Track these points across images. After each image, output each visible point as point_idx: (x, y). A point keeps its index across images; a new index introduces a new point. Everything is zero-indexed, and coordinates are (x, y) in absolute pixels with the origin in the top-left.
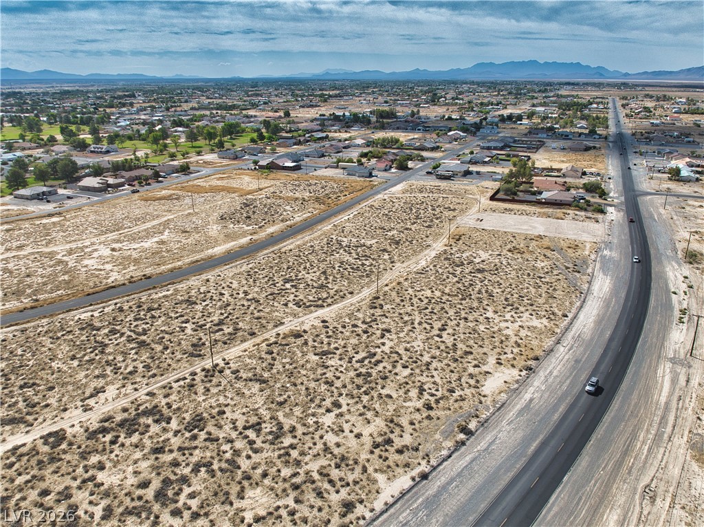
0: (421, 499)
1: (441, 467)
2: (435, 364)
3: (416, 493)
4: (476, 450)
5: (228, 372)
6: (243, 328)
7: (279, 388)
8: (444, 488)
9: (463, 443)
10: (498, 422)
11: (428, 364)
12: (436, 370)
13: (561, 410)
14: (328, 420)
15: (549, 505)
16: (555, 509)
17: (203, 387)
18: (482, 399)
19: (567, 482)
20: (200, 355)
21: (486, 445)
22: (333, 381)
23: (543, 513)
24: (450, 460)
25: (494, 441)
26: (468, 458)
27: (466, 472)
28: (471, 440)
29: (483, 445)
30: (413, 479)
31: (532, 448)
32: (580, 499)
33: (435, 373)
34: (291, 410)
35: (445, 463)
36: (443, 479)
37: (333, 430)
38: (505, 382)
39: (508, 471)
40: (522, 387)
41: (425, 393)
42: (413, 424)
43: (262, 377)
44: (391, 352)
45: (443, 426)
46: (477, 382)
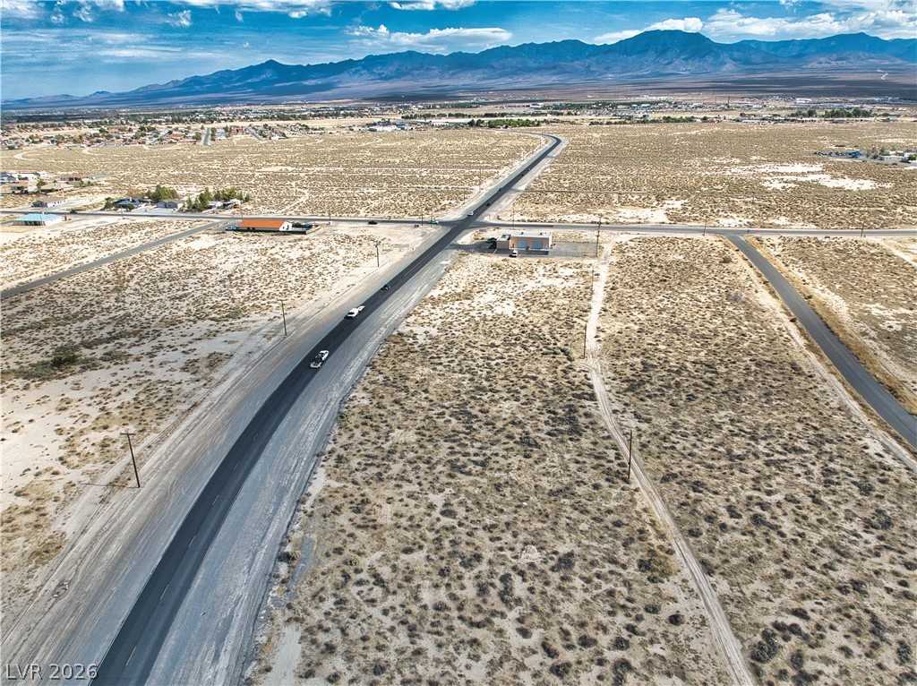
1: (291, 515)
2: (402, 639)
9: (282, 544)
10: (254, 591)
11: (413, 632)
12: (392, 629)
21: (256, 558)
24: (287, 524)
25: (250, 567)
26: (270, 535)
28: (276, 553)
29: (260, 556)
30: (309, 495)
33: (388, 622)
35: (289, 520)
36: (284, 509)
41: (373, 580)
42: (351, 535)
43: (565, 497)
44: (489, 621)
45: (315, 548)
46: (314, 642)
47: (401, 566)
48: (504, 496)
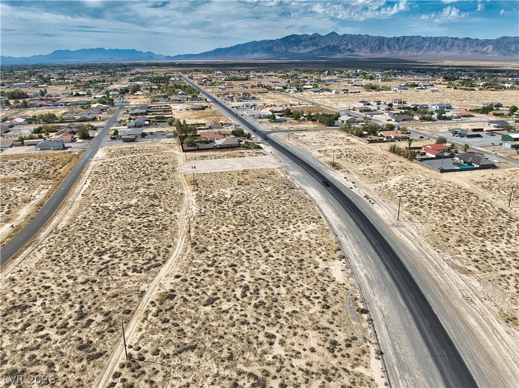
0: (396, 368)
2: (292, 277)
3: (389, 366)
4: (381, 320)
5: (148, 356)
6: (111, 310)
7: (211, 347)
8: (396, 353)
9: (371, 320)
10: (369, 297)
11: (289, 278)
12: (297, 280)
13: (386, 274)
14: (278, 350)
17: (143, 382)
18: (345, 286)
20: (100, 355)
21: (381, 314)
22: (246, 320)
23: (450, 336)
24: (378, 334)
25: (381, 310)
26: (383, 327)
27: (394, 337)
28: (371, 315)
29: (379, 315)
30: (378, 358)
31: (402, 303)
32: (452, 319)
33: (300, 282)
34: (244, 358)
35: (378, 337)
36: (389, 348)
37: (292, 356)
38: (342, 270)
39: (409, 323)
40: (353, 270)
41: (311, 298)
42: (332, 323)
43: (185, 344)
44: (255, 280)
45: (349, 315)
46: (329, 277)
47: (297, 304)
48: (229, 349)
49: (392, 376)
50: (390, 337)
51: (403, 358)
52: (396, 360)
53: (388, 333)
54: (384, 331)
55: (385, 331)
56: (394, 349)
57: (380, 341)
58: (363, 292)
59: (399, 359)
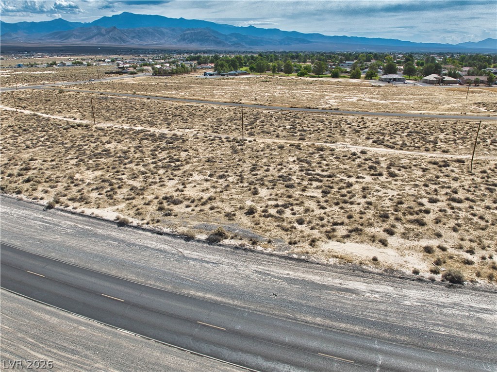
15: (62, 313)
16: (54, 320)
19: (115, 335)
23: (48, 308)
38: (375, 259)
39: (138, 275)
40: (377, 276)
49: (85, 221)
50: (139, 245)
51: (93, 239)
52: (98, 233)
53: (148, 247)
54: (154, 243)
55: (152, 244)
56: (115, 240)
57: (141, 232)
58: (273, 258)
59: (95, 235)
